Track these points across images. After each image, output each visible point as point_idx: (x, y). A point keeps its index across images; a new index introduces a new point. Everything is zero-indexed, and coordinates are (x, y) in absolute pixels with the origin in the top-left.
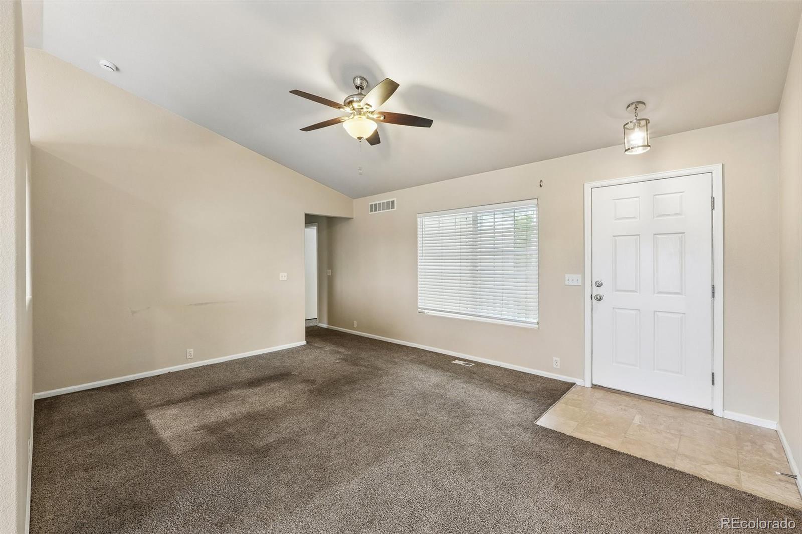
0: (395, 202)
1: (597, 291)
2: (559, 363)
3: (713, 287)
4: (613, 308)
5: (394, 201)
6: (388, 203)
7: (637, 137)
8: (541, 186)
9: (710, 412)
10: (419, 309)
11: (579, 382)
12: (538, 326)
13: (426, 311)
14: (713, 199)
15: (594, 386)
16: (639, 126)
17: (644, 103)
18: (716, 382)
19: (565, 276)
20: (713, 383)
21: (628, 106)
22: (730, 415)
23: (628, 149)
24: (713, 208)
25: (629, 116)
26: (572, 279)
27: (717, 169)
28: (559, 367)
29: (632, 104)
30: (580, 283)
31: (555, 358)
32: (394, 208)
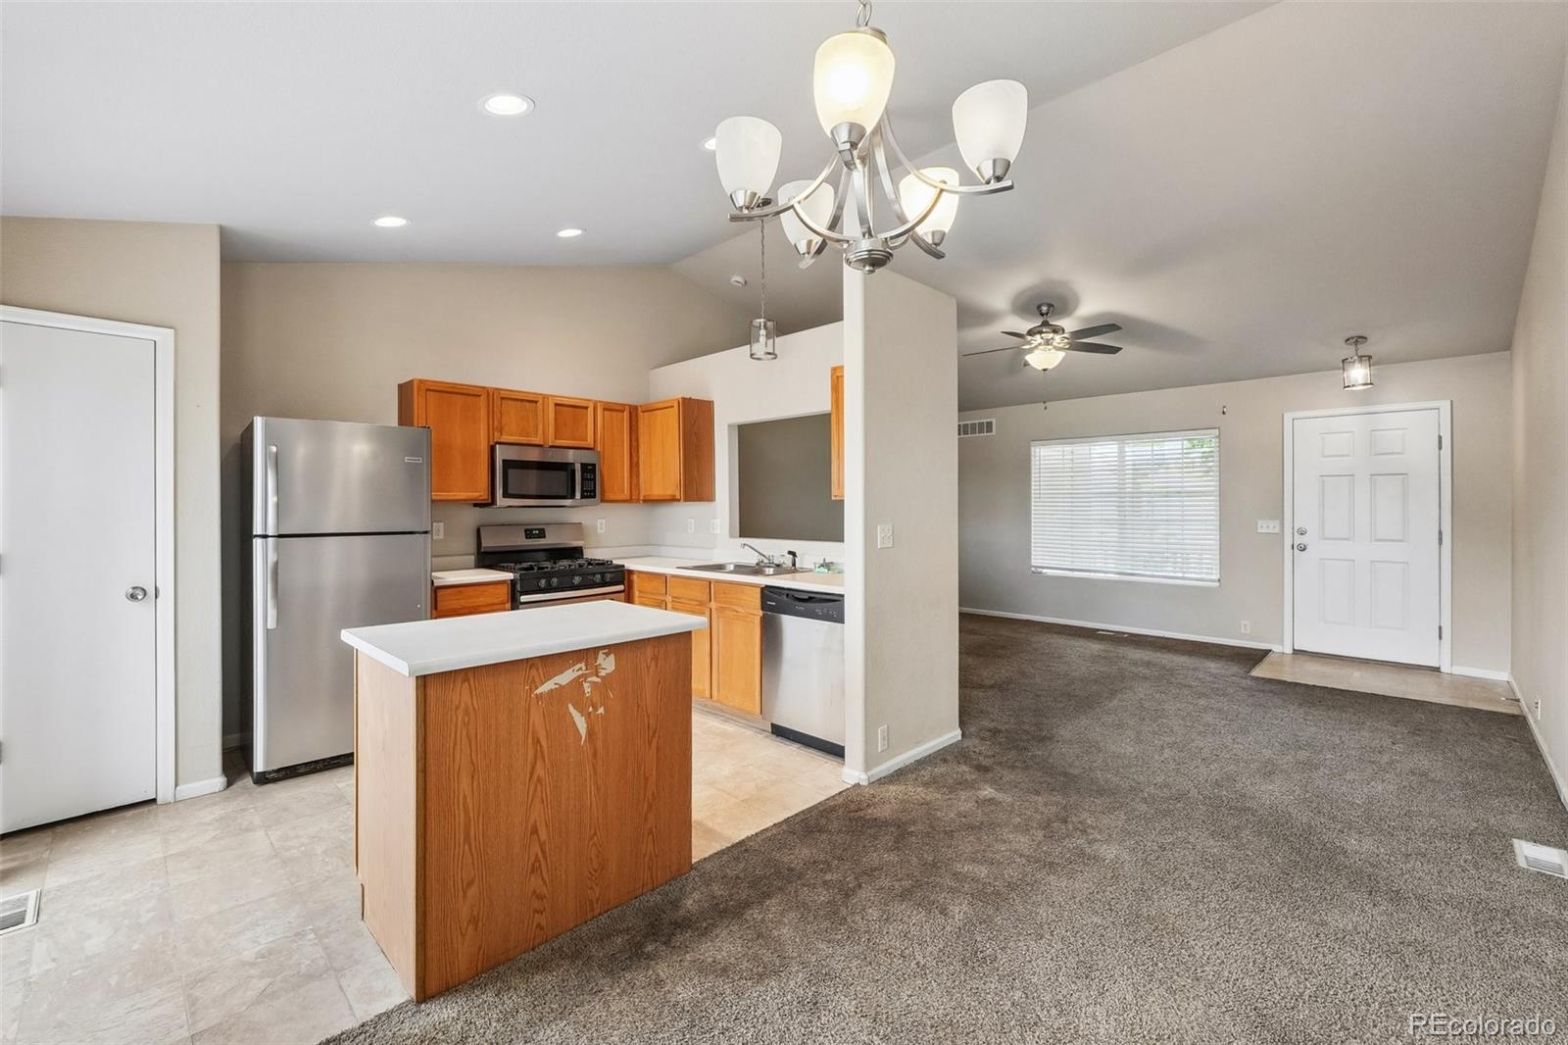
0: (994, 424)
1: (1299, 540)
2: (1248, 628)
3: (1440, 533)
4: (1321, 559)
5: (991, 423)
6: (981, 424)
7: (1358, 373)
8: (1224, 413)
9: (1437, 670)
10: (1033, 569)
11: (1276, 648)
12: (1218, 584)
13: (1044, 571)
14: (1440, 437)
15: (1296, 652)
16: (1361, 361)
17: (1365, 338)
18: (1443, 636)
19: (1257, 523)
20: (1440, 638)
21: (1348, 340)
22: (1458, 670)
23: (1349, 386)
24: (1440, 448)
25: (1349, 351)
26: (1267, 526)
27: (1445, 405)
28: (1248, 632)
29: (1353, 338)
30: (1277, 530)
31: (1243, 622)
32: (991, 431)
